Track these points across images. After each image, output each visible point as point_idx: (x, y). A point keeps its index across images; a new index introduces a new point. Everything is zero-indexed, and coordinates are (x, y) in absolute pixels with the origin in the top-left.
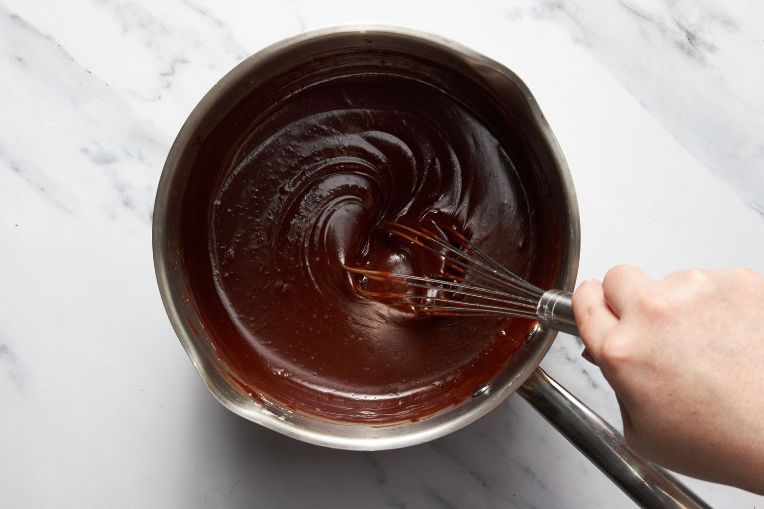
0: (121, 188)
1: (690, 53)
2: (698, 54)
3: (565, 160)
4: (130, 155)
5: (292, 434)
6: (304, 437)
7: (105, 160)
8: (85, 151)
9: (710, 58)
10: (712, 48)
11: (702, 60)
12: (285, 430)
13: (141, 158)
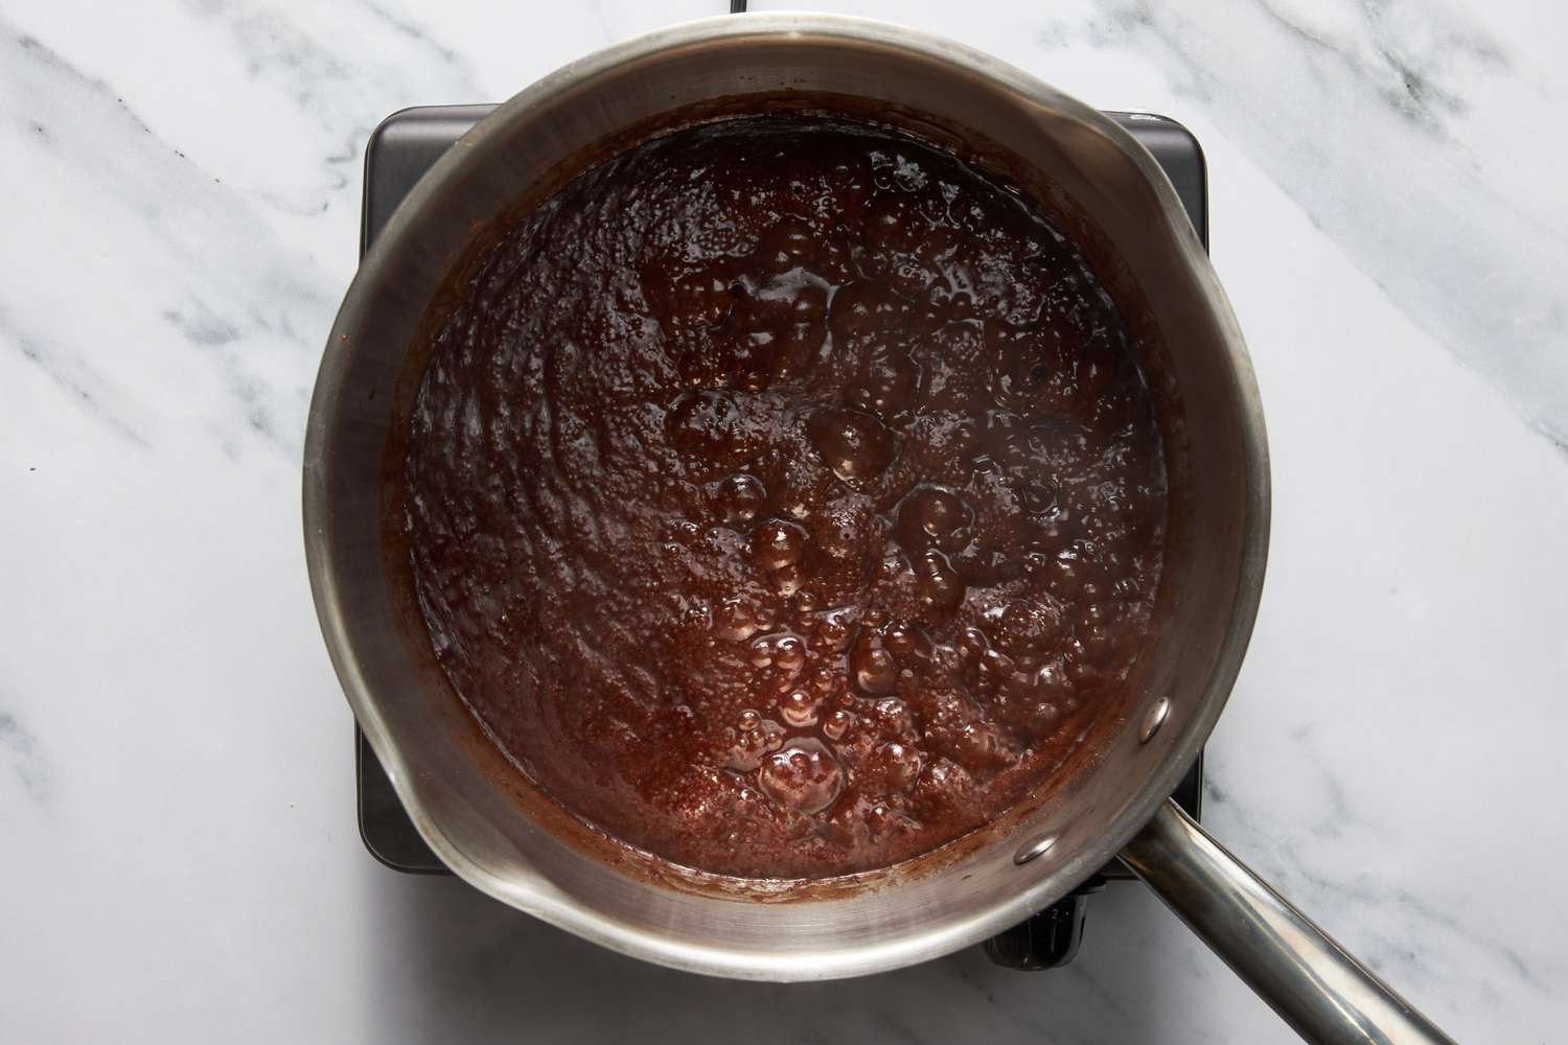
0: (247, 393)
1: (1411, 116)
2: (1428, 118)
3: (1242, 335)
4: (265, 324)
5: (609, 939)
6: (634, 947)
7: (215, 335)
8: (173, 317)
9: (1453, 125)
10: (1455, 105)
11: (1435, 130)
12: (593, 931)
13: (287, 330)
